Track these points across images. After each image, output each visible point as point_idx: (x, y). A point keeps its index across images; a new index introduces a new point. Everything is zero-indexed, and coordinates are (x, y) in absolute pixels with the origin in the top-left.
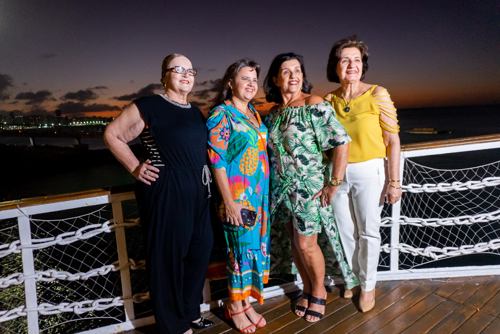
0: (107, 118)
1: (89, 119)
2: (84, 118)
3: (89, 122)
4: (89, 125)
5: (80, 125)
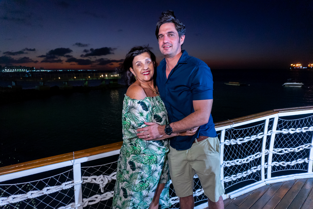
0: (30, 68)
1: (17, 68)
2: (13, 66)
3: (17, 70)
4: (17, 72)
5: (10, 71)
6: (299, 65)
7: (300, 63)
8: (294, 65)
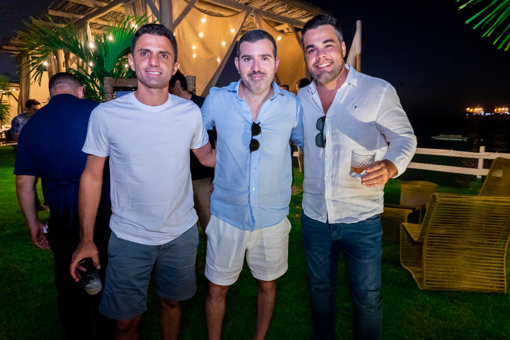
6: (479, 109)
7: (480, 107)
8: (471, 110)
